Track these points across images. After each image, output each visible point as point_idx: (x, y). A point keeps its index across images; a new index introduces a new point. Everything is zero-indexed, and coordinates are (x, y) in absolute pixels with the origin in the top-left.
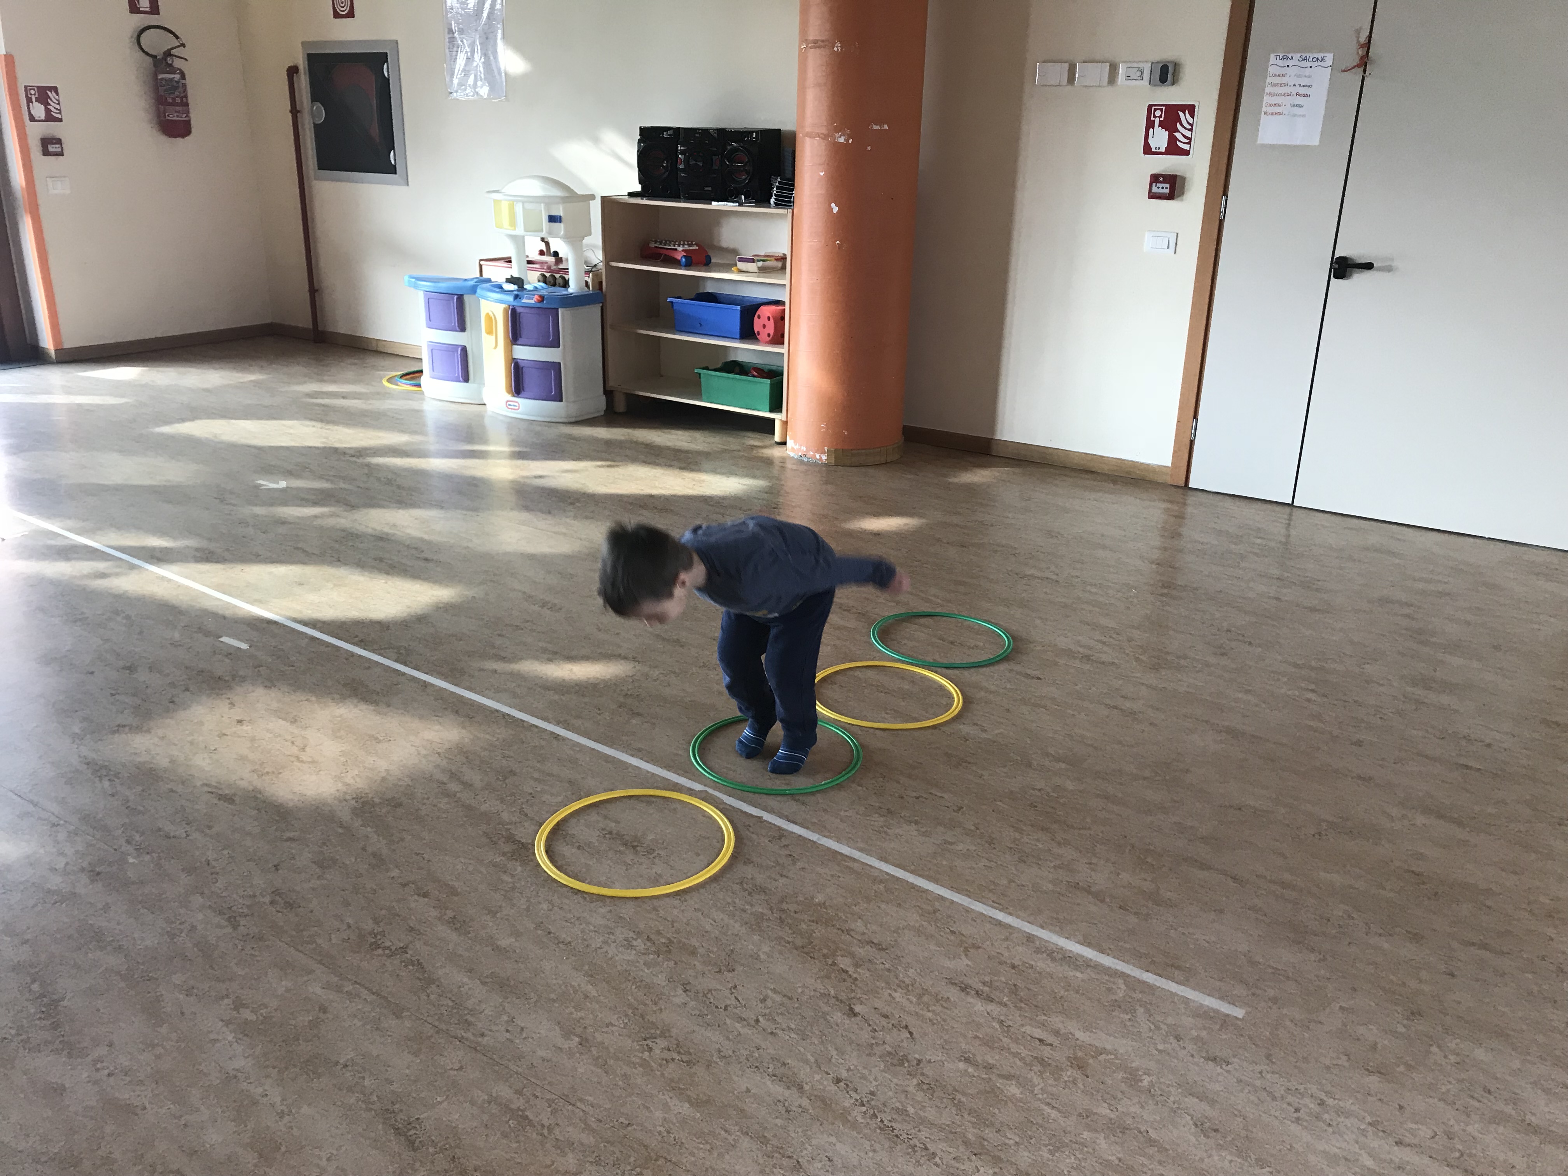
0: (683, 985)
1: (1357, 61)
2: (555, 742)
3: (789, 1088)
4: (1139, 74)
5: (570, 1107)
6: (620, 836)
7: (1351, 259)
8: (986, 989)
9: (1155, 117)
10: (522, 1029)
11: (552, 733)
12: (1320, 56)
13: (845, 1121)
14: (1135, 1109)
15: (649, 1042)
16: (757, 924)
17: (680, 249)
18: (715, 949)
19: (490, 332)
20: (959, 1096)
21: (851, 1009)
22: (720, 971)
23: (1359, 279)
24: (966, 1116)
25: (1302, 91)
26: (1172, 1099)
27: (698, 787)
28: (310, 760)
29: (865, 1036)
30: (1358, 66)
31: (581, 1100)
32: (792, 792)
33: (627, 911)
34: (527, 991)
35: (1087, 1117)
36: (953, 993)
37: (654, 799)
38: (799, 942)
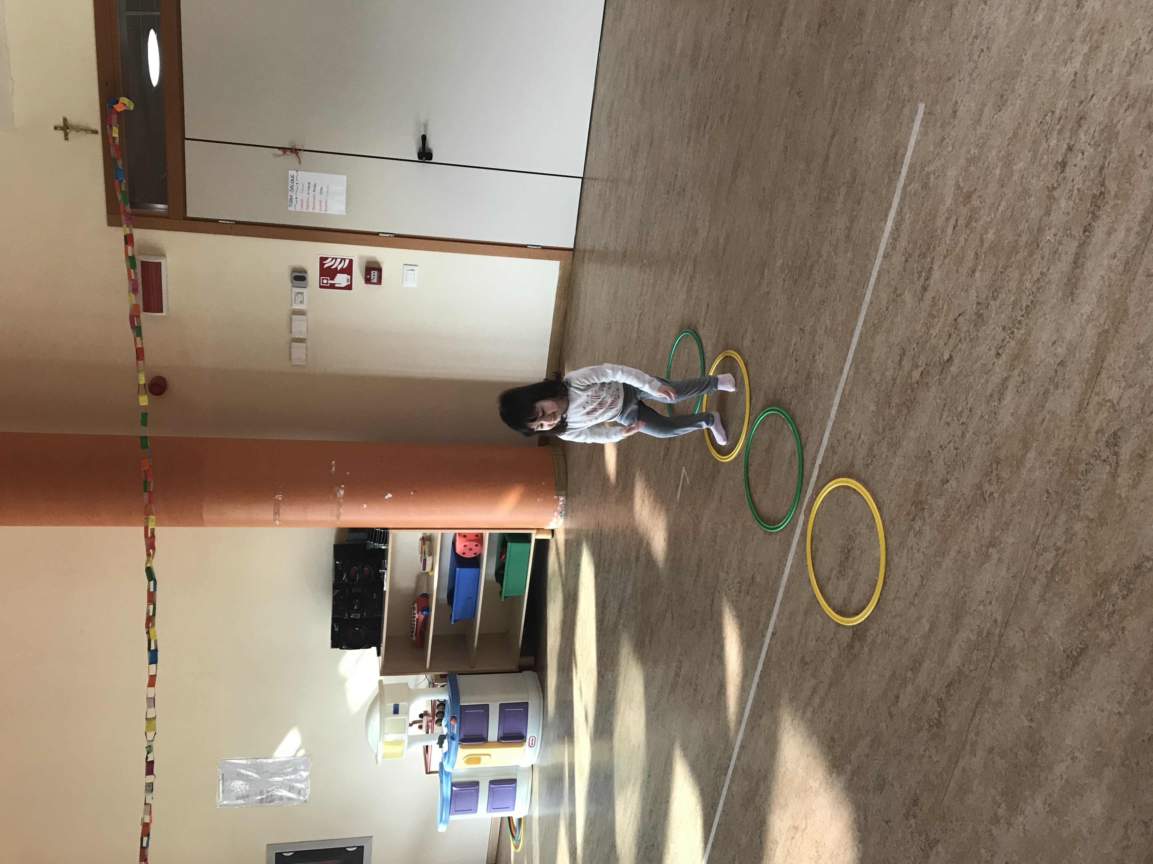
0: (943, 484)
1: (294, 155)
2: (777, 635)
3: (1007, 387)
4: (299, 295)
5: (1041, 538)
6: (842, 564)
7: (420, 149)
8: (923, 274)
9: (327, 283)
10: (988, 592)
11: (771, 639)
12: (290, 179)
13: (1026, 340)
14: (994, 152)
15: (986, 497)
16: (895, 445)
17: (417, 616)
18: (916, 469)
19: (478, 761)
20: (1000, 269)
21: (948, 360)
22: (931, 461)
23: (432, 144)
24: (1012, 260)
25: (312, 189)
26: (985, 131)
27: (802, 517)
28: (804, 821)
29: (963, 346)
30: (297, 154)
31: (1034, 533)
32: (800, 448)
33: (895, 541)
34: (960, 597)
35: (1003, 180)
36: (929, 295)
37: (813, 546)
38: (905, 411)
